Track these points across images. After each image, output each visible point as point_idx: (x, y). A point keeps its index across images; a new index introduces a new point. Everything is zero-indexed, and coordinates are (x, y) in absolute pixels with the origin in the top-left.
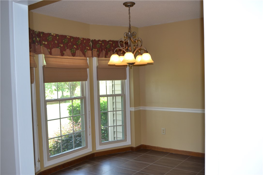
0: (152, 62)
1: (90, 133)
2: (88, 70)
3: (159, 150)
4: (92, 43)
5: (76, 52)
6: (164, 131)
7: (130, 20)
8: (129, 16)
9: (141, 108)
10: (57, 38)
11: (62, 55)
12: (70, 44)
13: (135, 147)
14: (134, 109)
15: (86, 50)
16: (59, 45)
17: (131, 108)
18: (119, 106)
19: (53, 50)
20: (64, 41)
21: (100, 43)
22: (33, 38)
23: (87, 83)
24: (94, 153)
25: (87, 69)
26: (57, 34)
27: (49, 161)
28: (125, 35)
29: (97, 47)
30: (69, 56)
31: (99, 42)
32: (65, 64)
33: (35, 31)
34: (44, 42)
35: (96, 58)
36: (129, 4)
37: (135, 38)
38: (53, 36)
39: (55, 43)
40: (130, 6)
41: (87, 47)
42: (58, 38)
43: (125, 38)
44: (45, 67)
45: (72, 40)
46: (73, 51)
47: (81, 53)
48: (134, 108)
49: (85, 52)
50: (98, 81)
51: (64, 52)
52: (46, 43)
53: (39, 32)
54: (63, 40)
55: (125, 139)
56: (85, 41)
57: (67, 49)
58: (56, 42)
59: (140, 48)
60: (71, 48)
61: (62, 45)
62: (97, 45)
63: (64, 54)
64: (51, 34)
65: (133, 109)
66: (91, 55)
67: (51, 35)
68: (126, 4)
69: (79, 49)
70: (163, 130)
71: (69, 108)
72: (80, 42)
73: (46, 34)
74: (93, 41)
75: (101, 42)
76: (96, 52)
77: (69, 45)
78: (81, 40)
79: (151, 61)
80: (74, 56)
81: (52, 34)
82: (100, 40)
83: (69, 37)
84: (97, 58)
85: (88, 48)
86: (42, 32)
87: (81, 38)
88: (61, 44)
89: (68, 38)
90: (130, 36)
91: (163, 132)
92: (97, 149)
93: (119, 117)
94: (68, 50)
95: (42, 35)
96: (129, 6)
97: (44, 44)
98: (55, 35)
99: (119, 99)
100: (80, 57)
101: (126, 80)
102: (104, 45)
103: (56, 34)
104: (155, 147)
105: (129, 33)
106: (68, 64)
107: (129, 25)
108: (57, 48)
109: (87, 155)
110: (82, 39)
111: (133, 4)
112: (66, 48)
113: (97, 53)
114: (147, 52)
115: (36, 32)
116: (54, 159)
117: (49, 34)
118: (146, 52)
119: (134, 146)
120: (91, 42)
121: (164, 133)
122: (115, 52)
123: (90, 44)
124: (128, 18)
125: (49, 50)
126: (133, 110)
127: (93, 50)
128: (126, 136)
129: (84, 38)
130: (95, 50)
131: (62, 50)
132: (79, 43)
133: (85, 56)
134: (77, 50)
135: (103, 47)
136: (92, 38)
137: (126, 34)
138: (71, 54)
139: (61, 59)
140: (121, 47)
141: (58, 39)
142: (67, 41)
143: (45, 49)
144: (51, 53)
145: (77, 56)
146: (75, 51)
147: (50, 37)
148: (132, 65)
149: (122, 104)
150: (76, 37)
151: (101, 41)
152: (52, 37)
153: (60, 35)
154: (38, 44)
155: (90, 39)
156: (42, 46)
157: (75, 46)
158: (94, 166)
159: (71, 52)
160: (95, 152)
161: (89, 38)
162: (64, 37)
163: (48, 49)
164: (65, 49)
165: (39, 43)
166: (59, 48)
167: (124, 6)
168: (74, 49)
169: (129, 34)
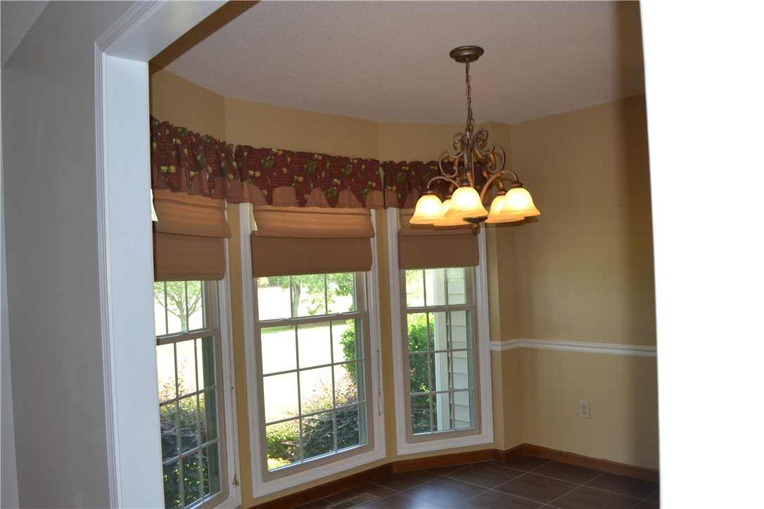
0: (536, 212)
1: (382, 409)
2: (374, 241)
3: (573, 463)
4: (384, 170)
5: (340, 196)
6: (587, 410)
7: (469, 98)
8: (466, 86)
9: (522, 343)
10: (287, 159)
11: (302, 203)
12: (323, 174)
13: (504, 450)
14: (502, 346)
15: (366, 190)
16: (294, 178)
17: (494, 342)
18: (460, 337)
19: (278, 192)
20: (305, 166)
21: (405, 170)
22: (220, 162)
23: (371, 276)
24: (392, 463)
25: (371, 239)
26: (287, 149)
27: (265, 484)
28: (457, 141)
29: (398, 180)
30: (321, 207)
31: (403, 167)
32: (312, 227)
33: (228, 143)
34: (251, 172)
35: (395, 209)
36: (467, 53)
37: (485, 149)
38: (276, 155)
39: (282, 173)
40: (470, 58)
41: (370, 183)
42: (289, 159)
43: (456, 149)
44: (254, 235)
45: (328, 164)
46: (330, 192)
47: (353, 197)
48: (500, 343)
49: (364, 196)
50: (402, 270)
51: (307, 196)
52: (258, 174)
53: (240, 146)
54: (305, 164)
55: (477, 429)
56: (363, 167)
57: (314, 188)
58: (285, 170)
59: (498, 175)
60: (325, 185)
61: (301, 179)
62: (398, 174)
63: (306, 201)
64: (270, 150)
65: (498, 345)
66: (381, 203)
67: (271, 153)
68: (457, 55)
69: (347, 188)
70: (584, 407)
71: (345, 339)
72: (351, 170)
73: (258, 150)
74: (388, 165)
75: (407, 168)
76: (395, 194)
77: (321, 177)
78: (353, 163)
79: (532, 210)
80: (334, 207)
81: (274, 150)
82: (405, 162)
83: (320, 158)
84: (398, 209)
85: (374, 184)
86: (246, 147)
87: (353, 159)
88: (298, 176)
89: (318, 159)
90: (470, 142)
91: (584, 413)
92: (399, 454)
93: (461, 367)
94: (317, 192)
95: (246, 154)
96: (467, 59)
97: (253, 177)
98: (280, 153)
99: (459, 319)
100: (351, 208)
101: (478, 268)
102: (415, 175)
103: (284, 151)
104: (560, 453)
105: (468, 134)
106: (317, 227)
107: (467, 112)
108: (287, 185)
109: (373, 469)
110: (355, 161)
111: (477, 52)
112: (312, 186)
113: (398, 196)
114: (520, 185)
115: (231, 147)
116: (281, 477)
117: (266, 152)
118: (517, 185)
119: (502, 447)
120: (381, 169)
121: (587, 416)
122: (429, 190)
123: (377, 173)
124: (465, 92)
125: (266, 192)
126: (499, 349)
127: (386, 190)
128: (480, 419)
129: (361, 159)
130: (391, 190)
131: (301, 191)
132: (347, 173)
133: (364, 206)
134: (342, 190)
135: (414, 181)
136: (383, 158)
137: (460, 137)
138: (325, 201)
139: (298, 214)
140: (446, 173)
141: (291, 162)
142: (315, 167)
143: (255, 189)
144: (269, 200)
145: (343, 206)
146: (335, 193)
147: (269, 158)
148: (480, 223)
149: (467, 332)
150: (340, 157)
151: (408, 165)
152: (273, 158)
153: (295, 151)
154: (235, 178)
155: (379, 162)
156: (245, 183)
157: (336, 180)
158: (385, 500)
159: (326, 195)
160: (394, 460)
161: (376, 159)
162: (308, 156)
163: (261, 189)
164: (310, 187)
165: (238, 175)
166: (293, 185)
167: (454, 60)
168: (335, 188)
169: (468, 137)
